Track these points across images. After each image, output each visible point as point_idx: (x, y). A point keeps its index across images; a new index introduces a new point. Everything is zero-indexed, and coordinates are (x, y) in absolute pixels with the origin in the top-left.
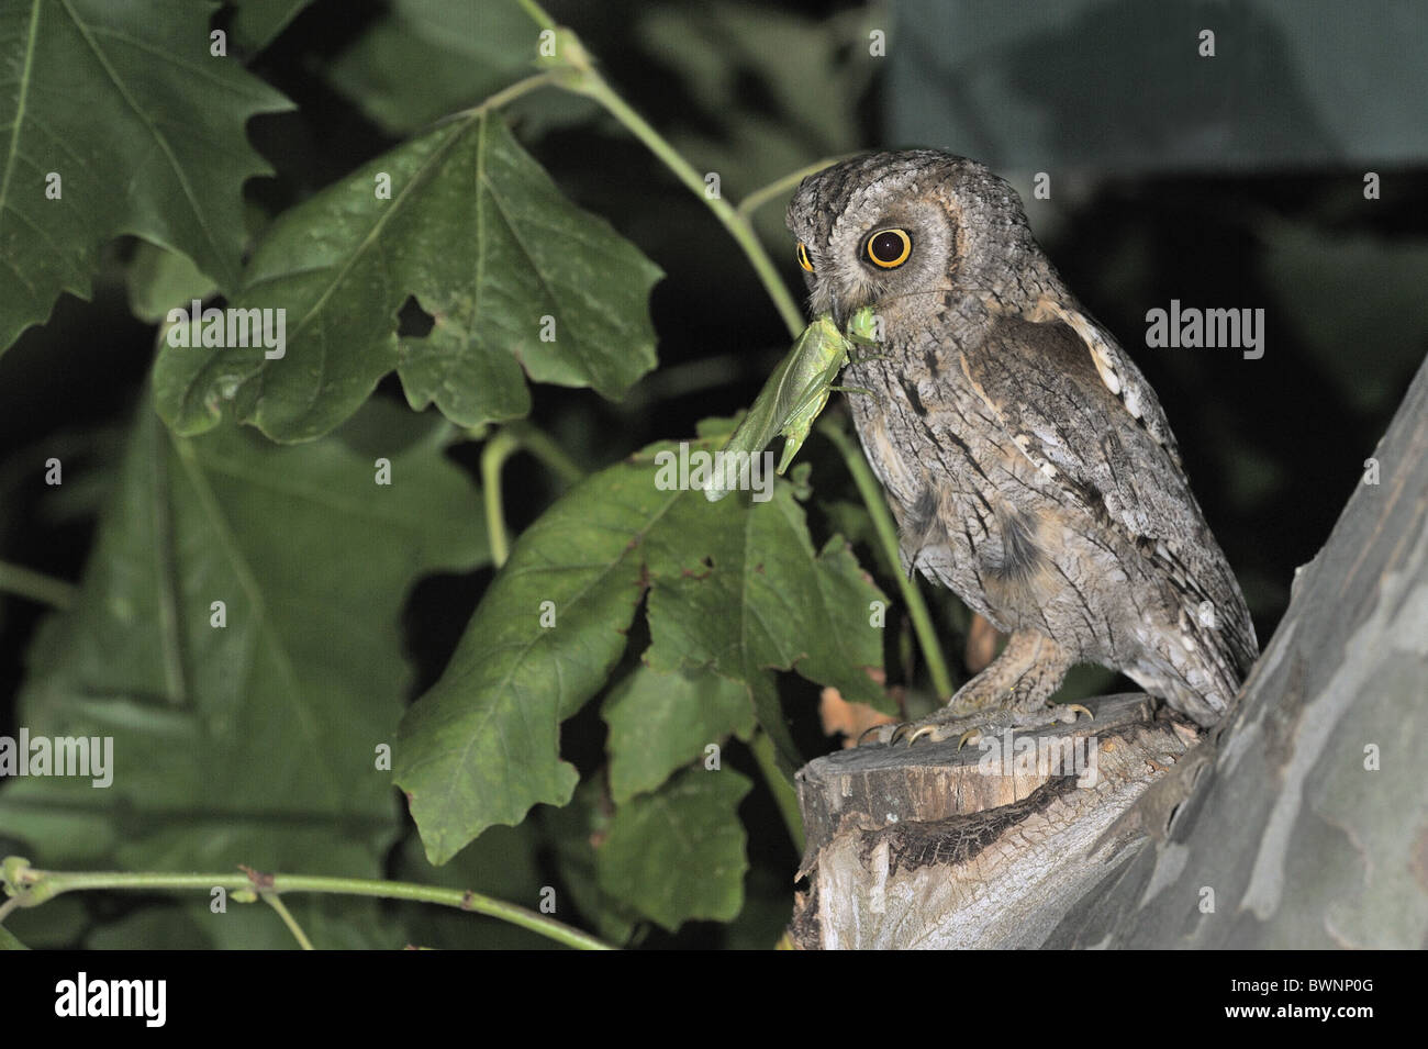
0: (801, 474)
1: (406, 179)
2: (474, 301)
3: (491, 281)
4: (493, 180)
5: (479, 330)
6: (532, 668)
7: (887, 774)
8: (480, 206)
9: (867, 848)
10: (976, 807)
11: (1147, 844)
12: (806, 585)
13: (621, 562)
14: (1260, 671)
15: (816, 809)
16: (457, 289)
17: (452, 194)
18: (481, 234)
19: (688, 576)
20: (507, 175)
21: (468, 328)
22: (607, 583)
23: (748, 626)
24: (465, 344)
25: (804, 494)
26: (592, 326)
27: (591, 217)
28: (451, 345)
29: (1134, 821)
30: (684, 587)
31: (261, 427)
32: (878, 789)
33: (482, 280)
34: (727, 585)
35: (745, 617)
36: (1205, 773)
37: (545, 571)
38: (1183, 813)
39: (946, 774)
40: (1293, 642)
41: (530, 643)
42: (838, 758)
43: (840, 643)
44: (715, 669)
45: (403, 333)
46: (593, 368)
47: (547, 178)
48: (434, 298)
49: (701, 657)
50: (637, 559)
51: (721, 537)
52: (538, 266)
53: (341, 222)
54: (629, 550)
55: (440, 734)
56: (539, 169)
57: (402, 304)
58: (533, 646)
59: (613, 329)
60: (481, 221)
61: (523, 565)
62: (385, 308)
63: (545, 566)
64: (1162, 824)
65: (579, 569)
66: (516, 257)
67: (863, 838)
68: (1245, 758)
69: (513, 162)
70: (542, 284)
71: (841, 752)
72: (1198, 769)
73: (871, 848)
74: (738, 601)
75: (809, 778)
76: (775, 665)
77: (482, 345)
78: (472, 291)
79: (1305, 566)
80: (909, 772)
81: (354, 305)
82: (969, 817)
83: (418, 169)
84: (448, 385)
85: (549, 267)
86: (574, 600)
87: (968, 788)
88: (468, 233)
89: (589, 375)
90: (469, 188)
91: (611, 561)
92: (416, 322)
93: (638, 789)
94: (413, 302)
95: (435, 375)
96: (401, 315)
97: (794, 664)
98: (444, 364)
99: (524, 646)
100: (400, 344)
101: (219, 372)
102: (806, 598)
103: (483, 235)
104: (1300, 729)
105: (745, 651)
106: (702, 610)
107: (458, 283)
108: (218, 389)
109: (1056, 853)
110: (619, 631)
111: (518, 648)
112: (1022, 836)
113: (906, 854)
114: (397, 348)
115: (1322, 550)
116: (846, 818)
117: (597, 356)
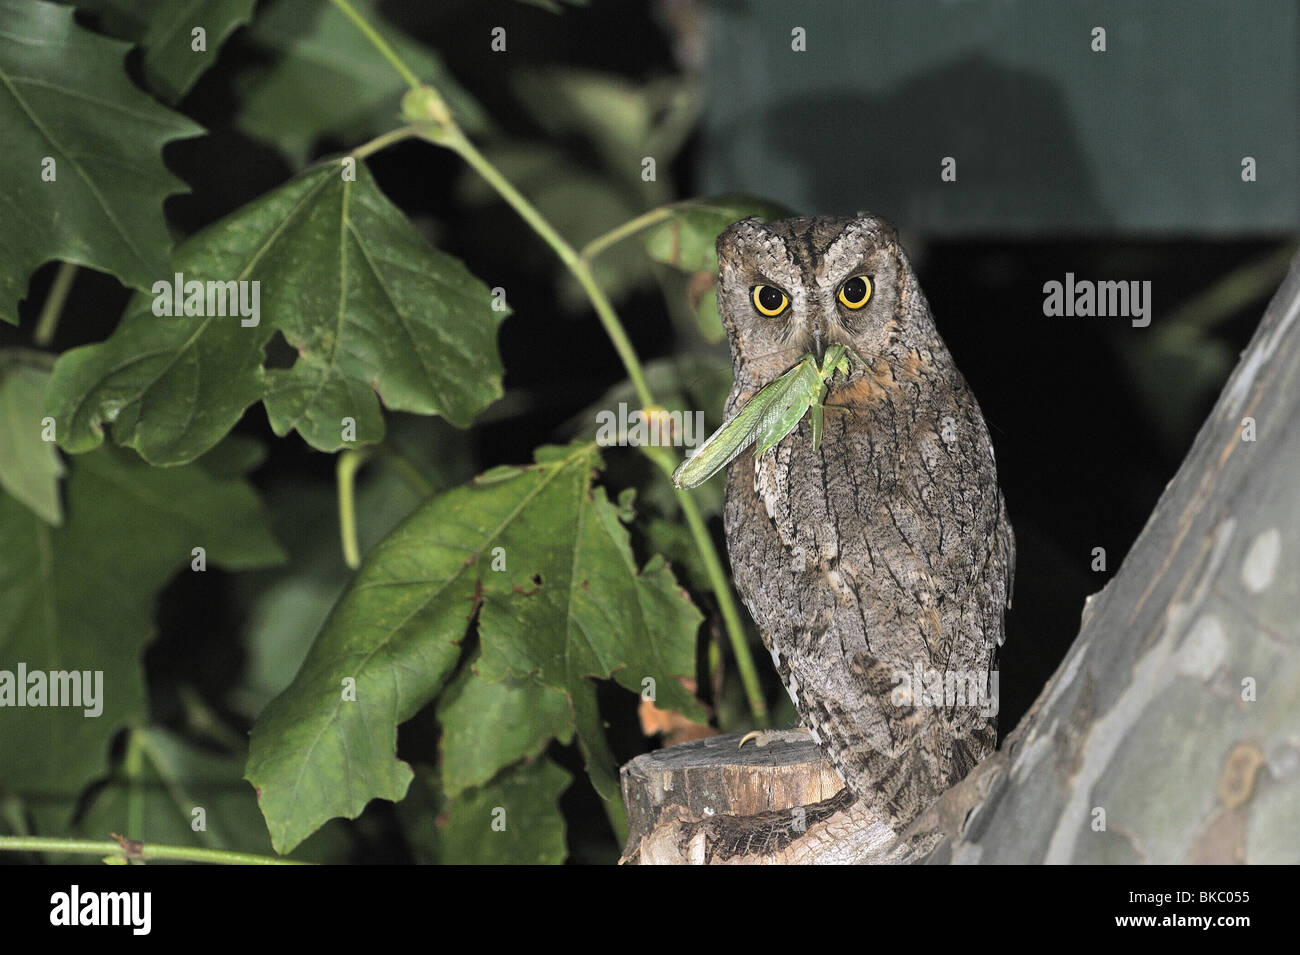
0: (627, 498)
1: (278, 223)
2: (336, 334)
3: (352, 317)
4: (357, 224)
5: (338, 362)
6: (372, 675)
7: (706, 771)
8: (343, 248)
9: (685, 838)
10: (785, 804)
11: (943, 842)
12: (628, 600)
13: (457, 579)
14: (1052, 690)
15: (639, 801)
16: (320, 324)
17: (319, 237)
18: (344, 274)
19: (519, 592)
20: (370, 220)
21: (329, 361)
22: (445, 598)
23: (572, 637)
24: (326, 376)
25: (628, 517)
26: (444, 359)
27: (447, 258)
28: (313, 375)
29: (931, 822)
30: (514, 603)
31: (138, 450)
32: (697, 786)
33: (342, 315)
34: (554, 601)
35: (570, 631)
36: (999, 779)
37: (388, 586)
38: (977, 815)
39: (760, 773)
40: (1084, 662)
41: (372, 652)
42: (661, 756)
43: (657, 653)
44: (539, 679)
45: (268, 365)
46: (443, 397)
47: (406, 222)
48: (298, 332)
49: (526, 667)
50: (473, 575)
51: (551, 556)
52: (396, 304)
53: (218, 259)
54: (467, 567)
55: (287, 735)
56: (399, 213)
57: (269, 338)
58: (373, 656)
59: (464, 362)
60: (344, 262)
61: (371, 580)
62: (254, 342)
63: (390, 581)
64: (958, 825)
65: (420, 584)
66: (375, 296)
67: (682, 829)
68: (1037, 768)
69: (376, 208)
70: (399, 320)
71: (662, 750)
72: (993, 776)
73: (689, 838)
74: (563, 615)
75: (633, 773)
76: (593, 674)
77: (341, 377)
78: (334, 327)
79: (1095, 596)
80: (725, 770)
81: (227, 338)
82: (779, 813)
83: (289, 213)
84: (309, 413)
85: (405, 304)
86: (413, 613)
87: (778, 785)
88: (332, 273)
89: (439, 404)
90: (334, 232)
91: (450, 577)
92: (281, 355)
93: (468, 784)
94: (279, 337)
95: (297, 403)
96: (268, 348)
97: (614, 673)
98: (306, 393)
99: (366, 654)
100: (266, 375)
101: (103, 397)
102: (627, 613)
103: (346, 275)
104: (1089, 743)
105: (568, 660)
106: (529, 624)
107: (322, 319)
108: (102, 413)
109: (857, 848)
110: (453, 643)
111: (361, 657)
113: (721, 845)
114: (262, 380)
115: (1112, 581)
116: (666, 810)
117: (447, 386)
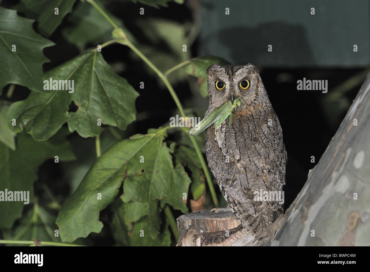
1: (75, 68)
2: (89, 102)
3: (94, 97)
4: (97, 69)
5: (89, 110)
7: (201, 219)
8: (93, 77)
9: (195, 239)
10: (224, 229)
11: (268, 240)
13: (121, 168)
14: (299, 196)
15: (182, 228)
16: (85, 99)
17: (86, 73)
19: (136, 175)
20: (100, 68)
21: (87, 110)
23: (152, 188)
24: (85, 114)
25: (172, 152)
27: (122, 79)
28: (82, 114)
29: (265, 234)
30: (135, 178)
31: (31, 135)
32: (198, 224)
33: (91, 96)
34: (147, 177)
35: (151, 185)
36: (284, 222)
37: (101, 169)
38: (278, 232)
39: (216, 220)
40: (308, 189)
41: (93, 190)
42: (188, 215)
48: (79, 101)
50: (125, 168)
53: (57, 78)
54: (124, 165)
60: (93, 81)
61: (96, 167)
64: (272, 235)
65: (110, 169)
67: (194, 236)
68: (295, 219)
69: (102, 64)
70: (107, 98)
71: (189, 213)
72: (282, 221)
73: (196, 239)
74: (150, 181)
75: (180, 220)
76: (157, 198)
77: (90, 115)
78: (89, 100)
79: (312, 170)
80: (206, 219)
82: (222, 232)
83: (78, 65)
84: (80, 126)
86: (107, 178)
87: (221, 224)
88: (89, 84)
90: (90, 72)
91: (119, 167)
94: (73, 103)
95: (77, 123)
97: (163, 198)
98: (80, 120)
101: (23, 118)
102: (169, 180)
103: (93, 85)
104: (310, 212)
105: (150, 195)
106: (138, 185)
109: (244, 242)
110: (117, 189)
112: (236, 237)
113: (205, 240)
115: (316, 165)
116: (189, 231)
